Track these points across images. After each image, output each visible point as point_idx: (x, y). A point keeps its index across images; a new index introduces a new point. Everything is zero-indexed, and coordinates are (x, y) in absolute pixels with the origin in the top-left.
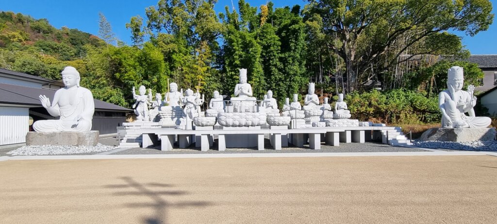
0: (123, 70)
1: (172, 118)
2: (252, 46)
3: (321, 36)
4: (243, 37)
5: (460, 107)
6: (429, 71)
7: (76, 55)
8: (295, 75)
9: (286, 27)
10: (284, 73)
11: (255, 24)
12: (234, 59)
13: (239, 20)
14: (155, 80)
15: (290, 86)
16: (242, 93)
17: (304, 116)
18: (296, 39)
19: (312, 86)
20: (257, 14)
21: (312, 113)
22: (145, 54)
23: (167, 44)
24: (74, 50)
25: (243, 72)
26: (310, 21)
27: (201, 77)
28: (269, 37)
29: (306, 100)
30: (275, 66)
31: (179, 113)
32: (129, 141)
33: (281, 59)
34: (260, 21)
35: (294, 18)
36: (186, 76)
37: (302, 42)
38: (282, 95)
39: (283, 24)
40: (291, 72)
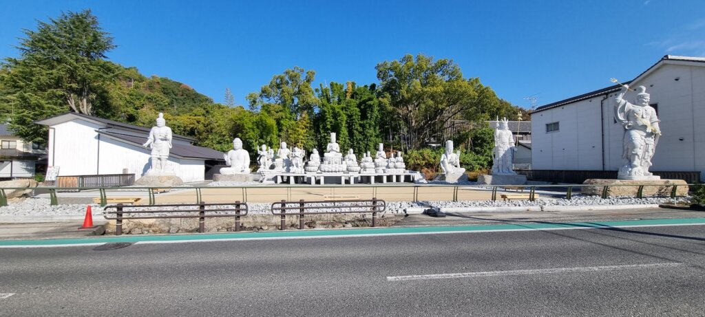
0: (245, 131)
1: (283, 167)
2: (340, 115)
3: (390, 108)
4: (333, 109)
5: (451, 163)
6: (467, 135)
7: (169, 104)
8: (371, 136)
9: (364, 102)
10: (363, 135)
11: (342, 98)
12: (327, 125)
13: (330, 93)
14: (269, 139)
15: (367, 145)
16: (332, 150)
17: (374, 166)
18: (372, 111)
19: (381, 146)
20: (344, 90)
21: (380, 165)
22: (262, 120)
23: (277, 112)
24: (167, 100)
25: (333, 135)
26: (382, 97)
27: (301, 137)
28: (352, 109)
29: (377, 155)
30: (357, 129)
31: (288, 163)
32: (268, 180)
33: (360, 125)
34: (346, 96)
35: (370, 96)
36: (291, 136)
37: (376, 113)
38: (361, 151)
39: (362, 99)
40: (368, 135)
